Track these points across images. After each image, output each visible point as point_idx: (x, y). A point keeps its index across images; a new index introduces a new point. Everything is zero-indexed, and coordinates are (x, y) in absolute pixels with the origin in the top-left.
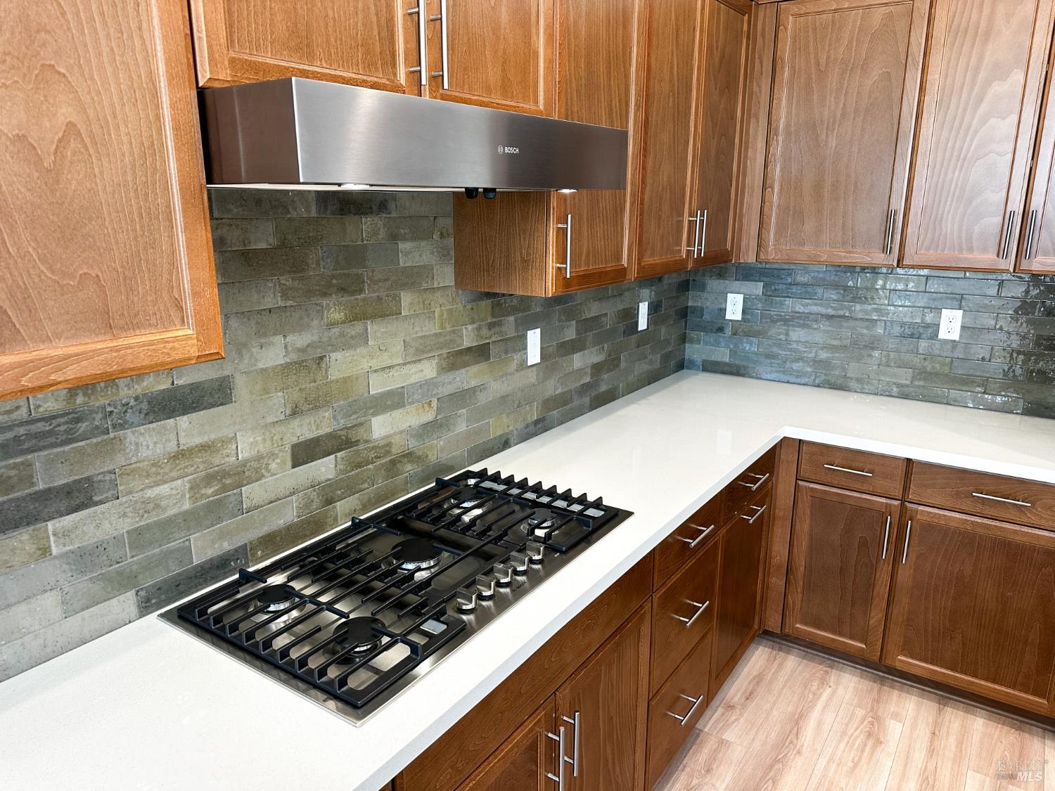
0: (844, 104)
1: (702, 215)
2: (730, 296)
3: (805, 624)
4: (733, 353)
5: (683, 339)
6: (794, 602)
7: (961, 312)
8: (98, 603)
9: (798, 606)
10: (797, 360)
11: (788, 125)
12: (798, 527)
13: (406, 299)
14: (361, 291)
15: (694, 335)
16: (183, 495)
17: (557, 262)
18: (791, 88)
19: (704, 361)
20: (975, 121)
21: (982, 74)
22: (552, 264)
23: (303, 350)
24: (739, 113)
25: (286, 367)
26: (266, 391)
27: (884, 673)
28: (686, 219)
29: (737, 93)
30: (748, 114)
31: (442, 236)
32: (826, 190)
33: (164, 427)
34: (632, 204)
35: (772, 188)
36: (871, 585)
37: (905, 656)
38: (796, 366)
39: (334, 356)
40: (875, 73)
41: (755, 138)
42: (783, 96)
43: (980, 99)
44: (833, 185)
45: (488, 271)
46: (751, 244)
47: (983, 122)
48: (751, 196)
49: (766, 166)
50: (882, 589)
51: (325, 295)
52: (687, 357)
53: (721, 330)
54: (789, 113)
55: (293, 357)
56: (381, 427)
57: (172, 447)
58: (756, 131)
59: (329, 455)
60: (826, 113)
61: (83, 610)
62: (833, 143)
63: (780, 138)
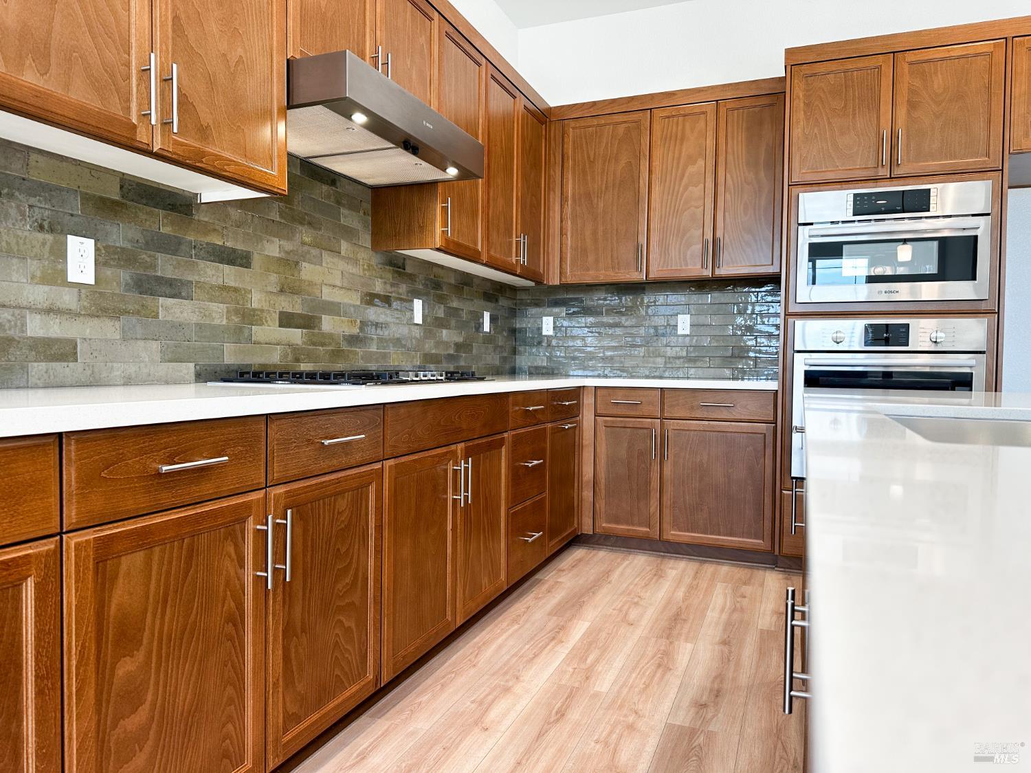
0: (606, 181)
1: (524, 239)
2: (545, 319)
3: (609, 523)
4: (550, 359)
5: (514, 352)
6: (600, 508)
7: (689, 315)
8: (176, 362)
9: (603, 510)
10: (591, 360)
11: (574, 195)
12: (598, 450)
13: (344, 246)
14: (320, 229)
15: (521, 349)
16: (223, 315)
17: (442, 227)
18: (574, 173)
19: (529, 367)
20: (681, 189)
21: (682, 161)
22: (439, 229)
23: (287, 253)
24: (543, 186)
25: (279, 259)
26: (268, 270)
27: (664, 552)
28: (514, 239)
29: (541, 172)
30: (549, 189)
31: (364, 213)
32: (599, 234)
33: (218, 267)
34: (483, 212)
35: (566, 235)
36: (648, 483)
37: (675, 530)
38: (591, 363)
39: (304, 264)
40: (623, 163)
41: (554, 203)
42: (569, 176)
43: (683, 175)
44: (603, 231)
45: (395, 236)
46: (556, 271)
47: (686, 188)
48: (554, 242)
49: (562, 221)
50: (655, 484)
51: (301, 224)
52: (517, 366)
53: (540, 343)
54: (574, 188)
55: (283, 255)
56: (328, 324)
57: (220, 282)
58: (554, 199)
59: (299, 328)
60: (596, 186)
61: (169, 361)
62: (601, 205)
63: (570, 202)
